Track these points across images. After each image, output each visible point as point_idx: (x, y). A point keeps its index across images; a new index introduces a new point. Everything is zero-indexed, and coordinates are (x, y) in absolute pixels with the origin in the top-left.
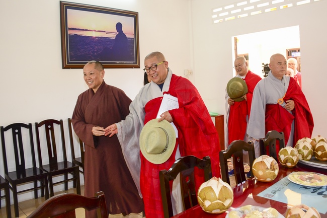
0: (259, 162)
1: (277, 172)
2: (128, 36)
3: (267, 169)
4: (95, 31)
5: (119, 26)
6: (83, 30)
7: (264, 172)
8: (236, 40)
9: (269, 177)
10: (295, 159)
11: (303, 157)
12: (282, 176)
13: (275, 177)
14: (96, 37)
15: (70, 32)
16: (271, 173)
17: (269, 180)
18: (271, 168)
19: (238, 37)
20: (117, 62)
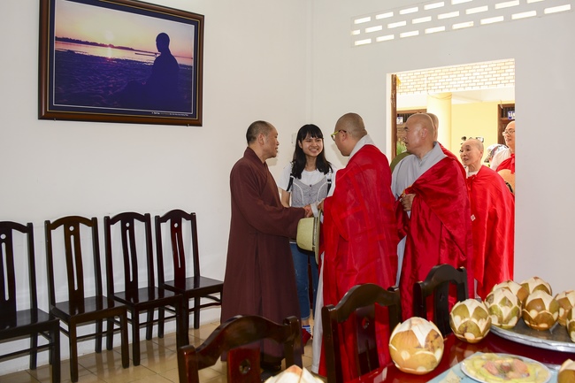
0: (402, 333)
1: (438, 354)
2: (179, 61)
3: (419, 347)
4: (112, 46)
5: (163, 40)
6: (87, 43)
7: (411, 353)
8: (394, 80)
9: (422, 365)
10: (482, 325)
11: (500, 321)
12: (456, 359)
13: (435, 365)
14: (112, 60)
15: (58, 46)
16: (426, 355)
17: (422, 370)
18: (426, 346)
19: (400, 76)
20: (156, 112)
